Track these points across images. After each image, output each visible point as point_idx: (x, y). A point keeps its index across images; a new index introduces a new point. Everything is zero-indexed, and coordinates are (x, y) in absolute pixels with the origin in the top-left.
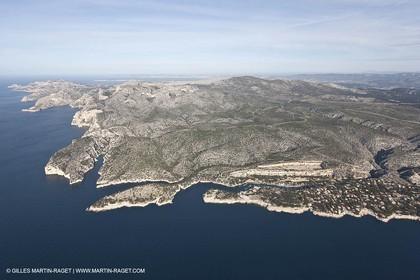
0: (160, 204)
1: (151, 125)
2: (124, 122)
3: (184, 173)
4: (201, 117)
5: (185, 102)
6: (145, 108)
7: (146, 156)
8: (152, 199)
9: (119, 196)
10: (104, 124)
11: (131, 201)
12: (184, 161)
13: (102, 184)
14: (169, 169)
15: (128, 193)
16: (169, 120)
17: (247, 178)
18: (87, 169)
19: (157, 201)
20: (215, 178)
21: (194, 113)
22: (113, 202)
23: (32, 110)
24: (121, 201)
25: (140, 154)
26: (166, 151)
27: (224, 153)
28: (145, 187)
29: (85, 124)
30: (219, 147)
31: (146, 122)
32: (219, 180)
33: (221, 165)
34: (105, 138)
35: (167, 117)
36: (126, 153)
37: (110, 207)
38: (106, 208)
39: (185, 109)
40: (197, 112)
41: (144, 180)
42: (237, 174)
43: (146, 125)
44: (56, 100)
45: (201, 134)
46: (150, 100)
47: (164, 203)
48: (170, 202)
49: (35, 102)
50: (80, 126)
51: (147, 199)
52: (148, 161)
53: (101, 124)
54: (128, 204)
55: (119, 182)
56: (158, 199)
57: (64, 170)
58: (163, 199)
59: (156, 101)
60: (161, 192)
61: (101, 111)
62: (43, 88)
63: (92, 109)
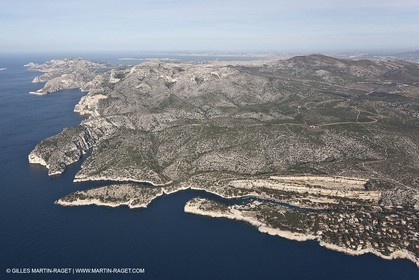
0: (132, 207)
1: (158, 116)
2: (129, 111)
3: (174, 176)
4: (224, 109)
5: (212, 89)
6: (159, 95)
7: (135, 152)
8: (125, 200)
9: (91, 192)
10: (105, 112)
11: (102, 199)
12: (179, 162)
13: (80, 178)
14: (158, 170)
15: (101, 191)
16: (183, 111)
17: (252, 190)
18: (70, 161)
19: (130, 203)
20: (209, 185)
21: (218, 104)
22: (82, 198)
23: (39, 93)
24: (91, 198)
25: (130, 149)
26: (161, 148)
27: (233, 156)
28: (122, 187)
29: (87, 112)
30: (227, 149)
31: (152, 112)
32: (214, 189)
33: (225, 171)
34: (100, 129)
35: (181, 107)
36: (114, 147)
37: (78, 202)
38: (75, 203)
39: (208, 97)
40: (224, 103)
41: (125, 179)
42: (239, 184)
43: (151, 116)
44: (66, 82)
45: (212, 131)
46: (169, 85)
47: (137, 206)
48: (144, 206)
49: (44, 83)
50: (82, 113)
51: (120, 200)
52: (135, 158)
53: (101, 112)
54: (97, 202)
55: (99, 179)
56: (131, 201)
57: (46, 160)
58: (138, 202)
59: (176, 87)
60: (137, 194)
61: (105, 97)
62: (58, 67)
63: (97, 94)
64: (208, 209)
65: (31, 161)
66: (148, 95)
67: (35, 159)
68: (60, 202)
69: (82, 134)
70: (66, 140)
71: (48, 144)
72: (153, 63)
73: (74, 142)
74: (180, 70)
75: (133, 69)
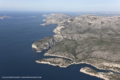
0: (60, 67)
1: (81, 35)
2: (71, 33)
3: (80, 58)
4: (109, 35)
5: (107, 26)
7: (68, 47)
8: (59, 64)
9: (48, 59)
10: (63, 32)
11: (51, 62)
12: (83, 53)
13: (46, 54)
14: (75, 55)
15: (51, 59)
17: (111, 68)
18: (45, 48)
19: (60, 65)
20: (93, 63)
21: (108, 33)
22: (44, 61)
23: (43, 25)
24: (47, 61)
25: (66, 46)
26: (78, 47)
27: (106, 53)
28: (59, 59)
29: (57, 32)
30: (105, 50)
31: (79, 34)
32: (95, 65)
33: (102, 58)
34: (59, 38)
35: (91, 33)
36: (61, 45)
37: (43, 62)
39: (104, 30)
40: (110, 32)
41: (62, 57)
42: (106, 64)
43: (78, 35)
44: (54, 21)
45: (101, 42)
46: (90, 24)
47: (63, 67)
48: (65, 67)
49: (46, 22)
50: (55, 32)
51: (57, 63)
52: (67, 49)
53: (61, 32)
54: (49, 63)
55: (53, 55)
56: (61, 64)
57: (37, 47)
58: (63, 65)
60: (64, 62)
61: (64, 27)
62: (53, 16)
63: (62, 26)
64: (89, 72)
65: (33, 47)
66: (80, 27)
67: (34, 46)
68: (37, 61)
69: (51, 39)
70: (45, 41)
71: (39, 41)
72: (85, 16)
73: (48, 42)
74: (95, 18)
75: (77, 18)
